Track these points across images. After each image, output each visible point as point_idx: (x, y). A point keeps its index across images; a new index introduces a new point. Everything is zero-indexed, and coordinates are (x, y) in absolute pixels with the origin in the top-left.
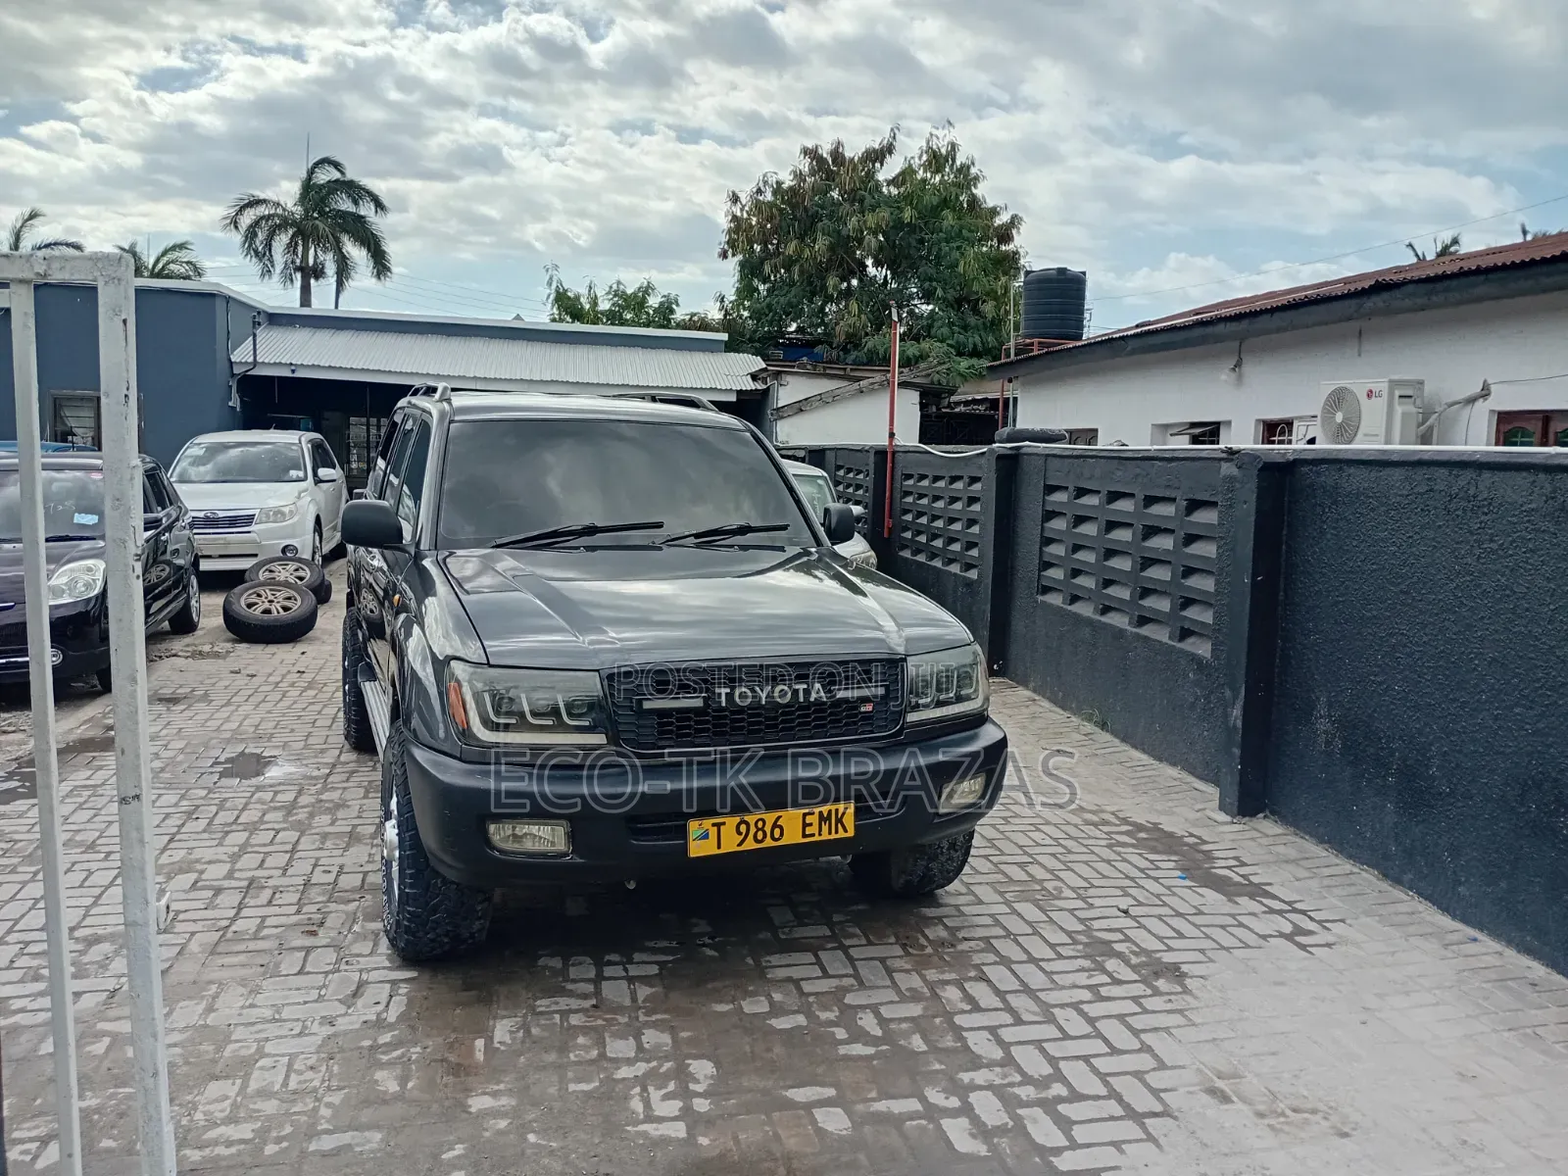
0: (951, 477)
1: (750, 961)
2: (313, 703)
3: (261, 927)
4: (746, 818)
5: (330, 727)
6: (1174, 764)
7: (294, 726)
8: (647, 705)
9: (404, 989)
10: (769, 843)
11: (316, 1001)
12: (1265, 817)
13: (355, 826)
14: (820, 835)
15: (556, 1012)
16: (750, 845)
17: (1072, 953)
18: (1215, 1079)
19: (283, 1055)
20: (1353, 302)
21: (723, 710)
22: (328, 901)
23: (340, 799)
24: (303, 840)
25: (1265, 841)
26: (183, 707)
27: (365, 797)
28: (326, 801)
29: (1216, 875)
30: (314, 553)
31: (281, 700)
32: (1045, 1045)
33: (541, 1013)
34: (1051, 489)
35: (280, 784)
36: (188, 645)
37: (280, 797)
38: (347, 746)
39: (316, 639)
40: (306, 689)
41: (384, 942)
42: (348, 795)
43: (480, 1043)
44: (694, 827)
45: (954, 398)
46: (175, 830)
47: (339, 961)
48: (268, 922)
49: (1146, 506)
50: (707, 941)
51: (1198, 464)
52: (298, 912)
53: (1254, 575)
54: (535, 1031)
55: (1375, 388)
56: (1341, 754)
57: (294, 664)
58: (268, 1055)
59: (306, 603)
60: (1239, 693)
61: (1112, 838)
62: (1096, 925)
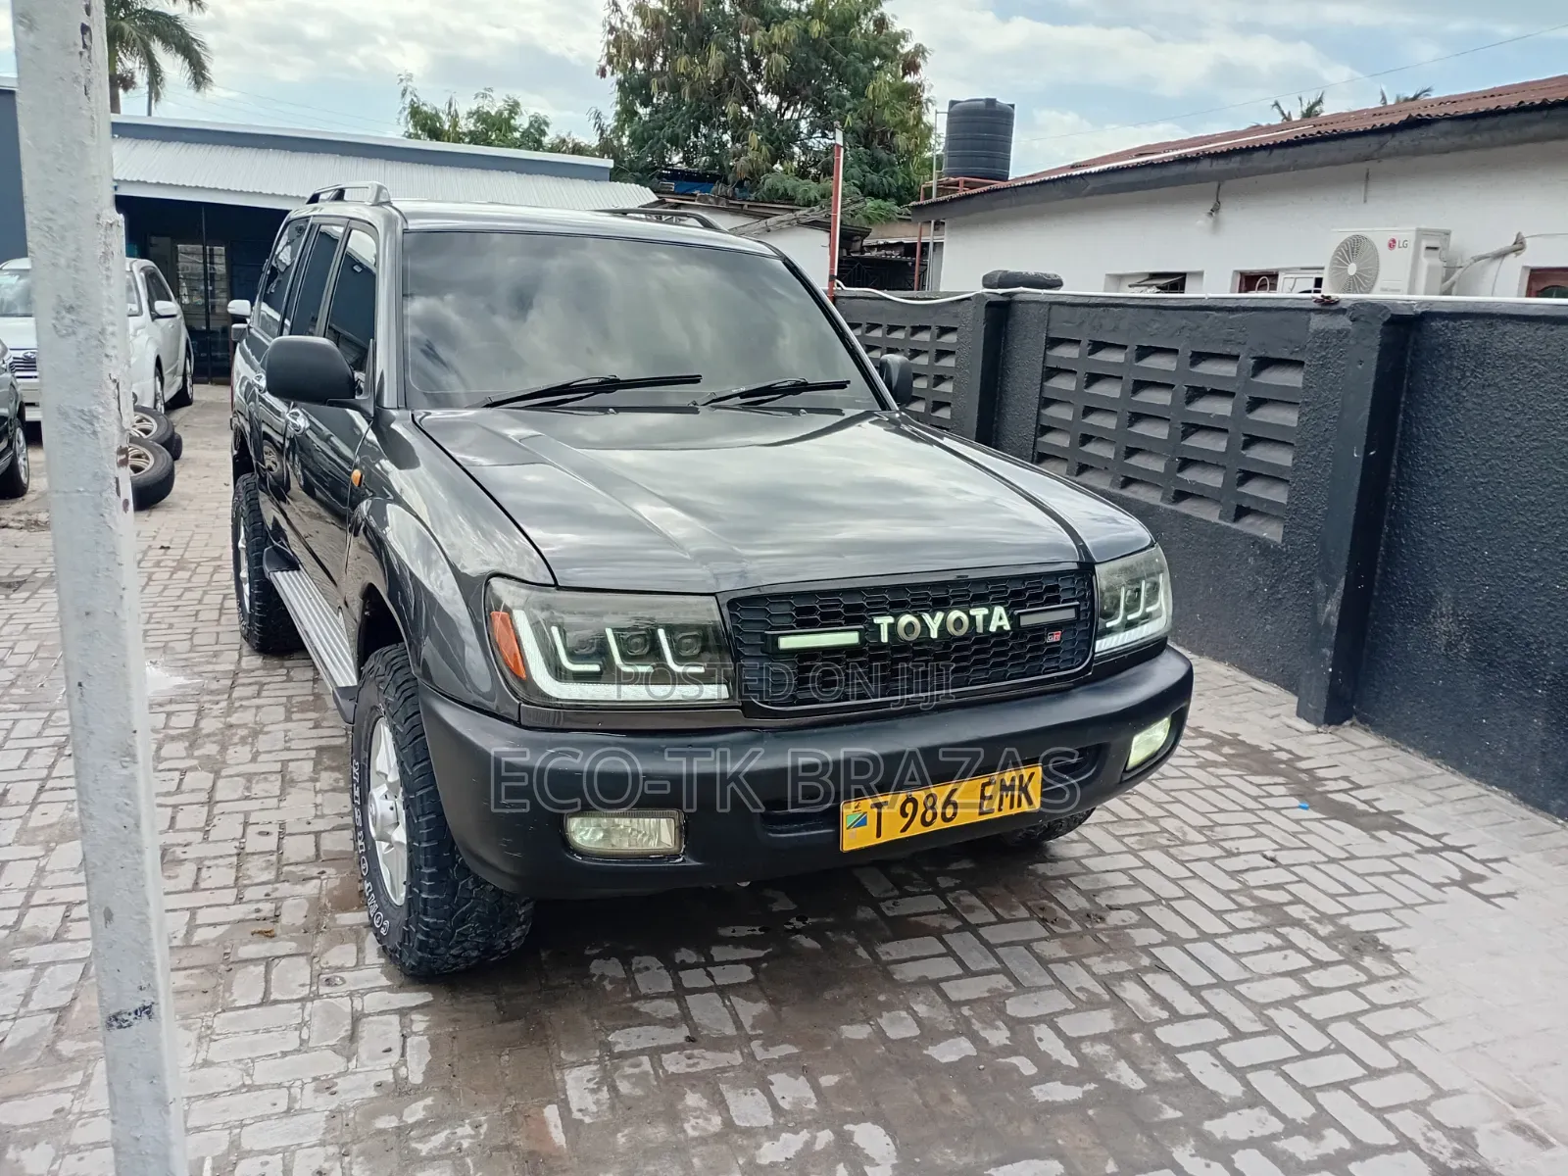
0: (912, 327)
1: (861, 952)
2: (187, 589)
3: (192, 927)
4: (915, 794)
5: (218, 620)
6: (1218, 659)
7: (172, 620)
8: (785, 643)
9: (420, 1022)
10: (939, 825)
11: (298, 1051)
12: (1352, 725)
13: (285, 763)
14: (1000, 810)
15: (642, 1052)
16: (918, 828)
17: (1250, 924)
18: (1511, 1108)
19: (271, 1152)
20: (1373, 140)
21: (883, 646)
22: (277, 880)
23: (256, 723)
24: (220, 783)
25: (1364, 754)
26: (26, 594)
27: (288, 719)
28: (239, 726)
29: (1333, 801)
30: (156, 401)
31: (147, 584)
32: (1286, 1068)
33: (622, 1055)
34: (1054, 343)
35: (171, 702)
36: (19, 513)
37: (174, 721)
38: (246, 648)
39: (175, 505)
40: (175, 570)
41: (371, 944)
42: (262, 717)
43: (551, 1113)
44: (849, 812)
45: (866, 242)
46: (44, 773)
47: (315, 978)
48: (203, 917)
49: (1193, 364)
50: (799, 925)
51: (1276, 316)
52: (239, 900)
53: (1367, 451)
54: (624, 1087)
55: (1400, 237)
56: (1469, 660)
57: (154, 537)
58: (250, 1153)
59: (160, 460)
60: (1335, 585)
61: (1197, 756)
62: (1252, 879)
